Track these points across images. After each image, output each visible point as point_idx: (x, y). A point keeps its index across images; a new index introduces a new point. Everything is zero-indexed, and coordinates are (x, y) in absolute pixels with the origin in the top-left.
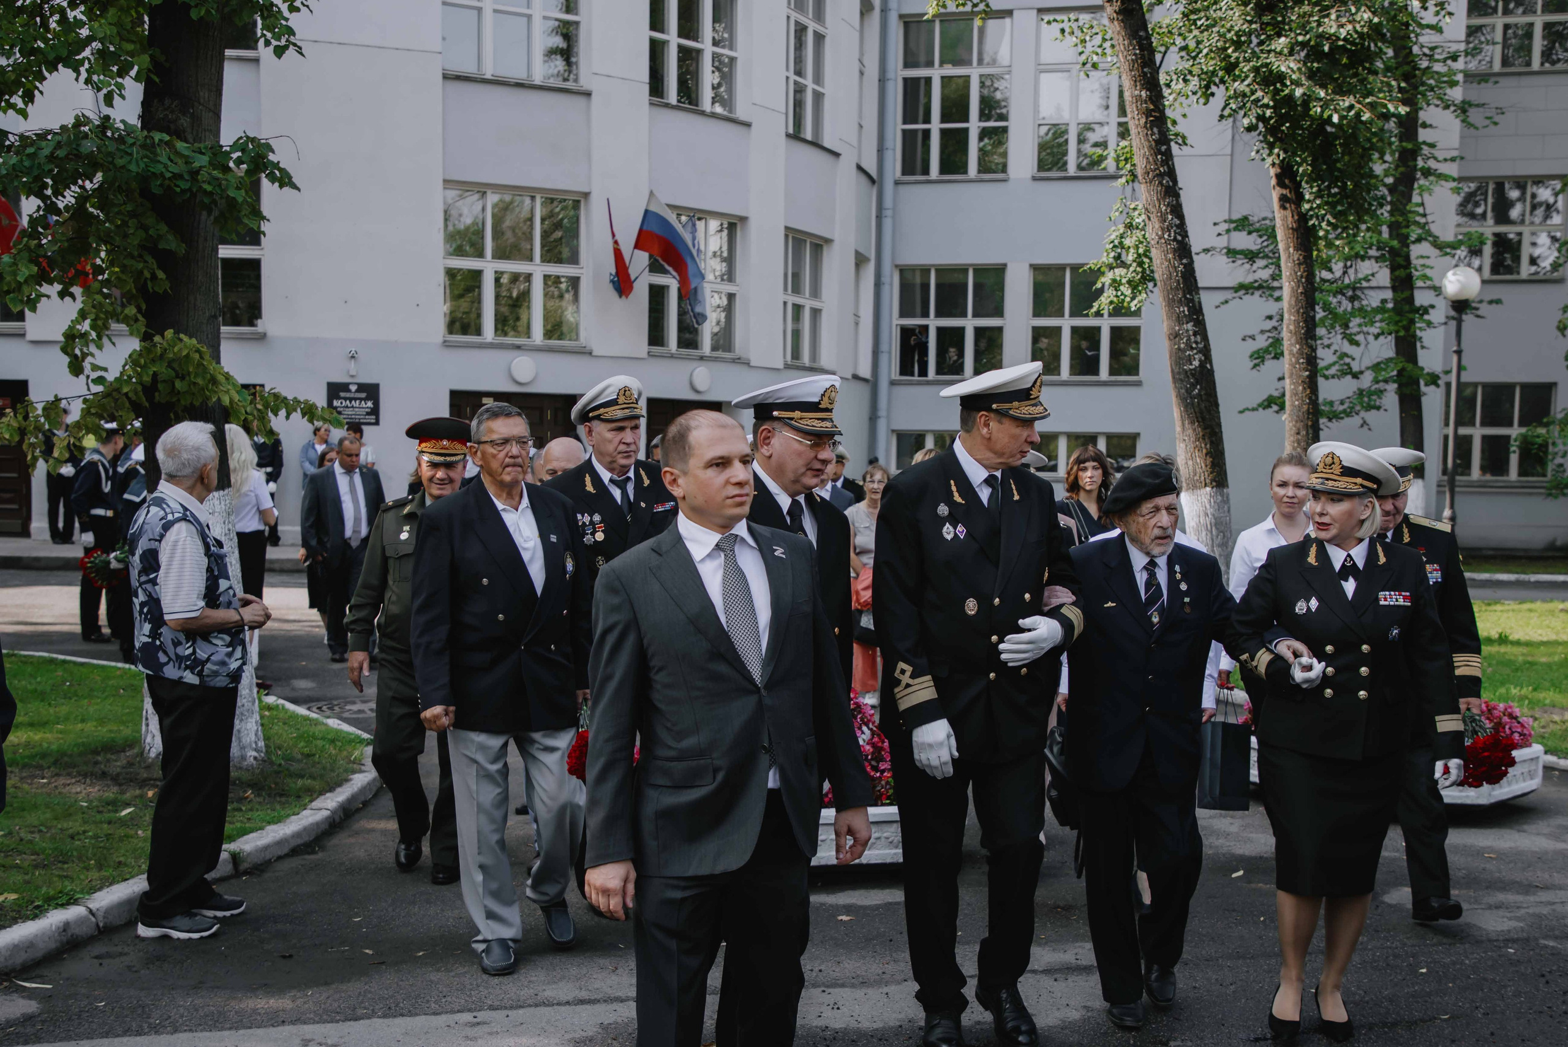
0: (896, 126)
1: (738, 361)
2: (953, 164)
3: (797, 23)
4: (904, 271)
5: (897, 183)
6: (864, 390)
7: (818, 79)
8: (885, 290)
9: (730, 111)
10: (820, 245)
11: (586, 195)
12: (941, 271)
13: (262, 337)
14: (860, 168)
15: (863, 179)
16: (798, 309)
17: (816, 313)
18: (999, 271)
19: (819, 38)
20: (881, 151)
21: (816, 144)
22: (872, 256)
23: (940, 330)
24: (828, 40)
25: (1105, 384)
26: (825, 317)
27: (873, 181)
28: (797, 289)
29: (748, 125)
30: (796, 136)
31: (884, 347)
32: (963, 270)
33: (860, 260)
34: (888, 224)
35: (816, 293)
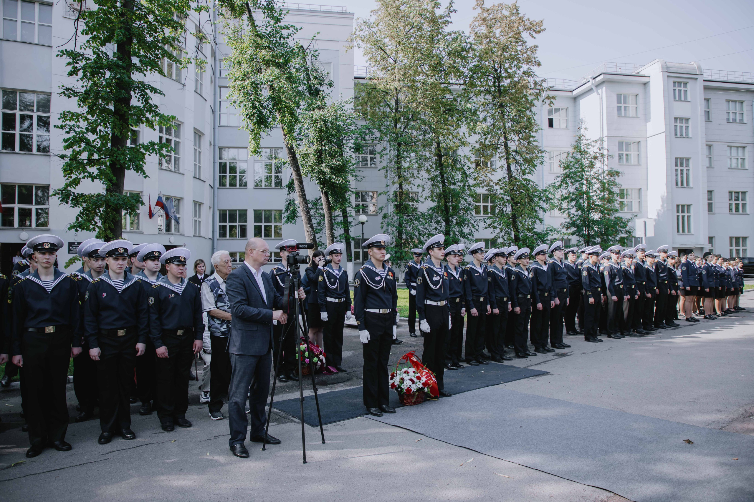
0: (217, 174)
1: (181, 235)
2: (233, 184)
3: (195, 149)
4: (220, 211)
5: (218, 188)
6: (210, 241)
7: (199, 163)
8: (215, 216)
9: (178, 170)
10: (200, 204)
11: (142, 192)
12: (230, 211)
13: (49, 230)
14: (210, 185)
15: (210, 188)
16: (196, 221)
17: (200, 222)
18: (246, 211)
19: (200, 152)
20: (214, 180)
21: (199, 179)
22: (212, 207)
23: (230, 226)
24: (202, 153)
25: (273, 239)
26: (202, 223)
27: (212, 188)
28: (195, 216)
29: (183, 174)
30: (194, 177)
31: (215, 230)
32: (236, 211)
33: (210, 208)
34: (216, 199)
35: (199, 217)
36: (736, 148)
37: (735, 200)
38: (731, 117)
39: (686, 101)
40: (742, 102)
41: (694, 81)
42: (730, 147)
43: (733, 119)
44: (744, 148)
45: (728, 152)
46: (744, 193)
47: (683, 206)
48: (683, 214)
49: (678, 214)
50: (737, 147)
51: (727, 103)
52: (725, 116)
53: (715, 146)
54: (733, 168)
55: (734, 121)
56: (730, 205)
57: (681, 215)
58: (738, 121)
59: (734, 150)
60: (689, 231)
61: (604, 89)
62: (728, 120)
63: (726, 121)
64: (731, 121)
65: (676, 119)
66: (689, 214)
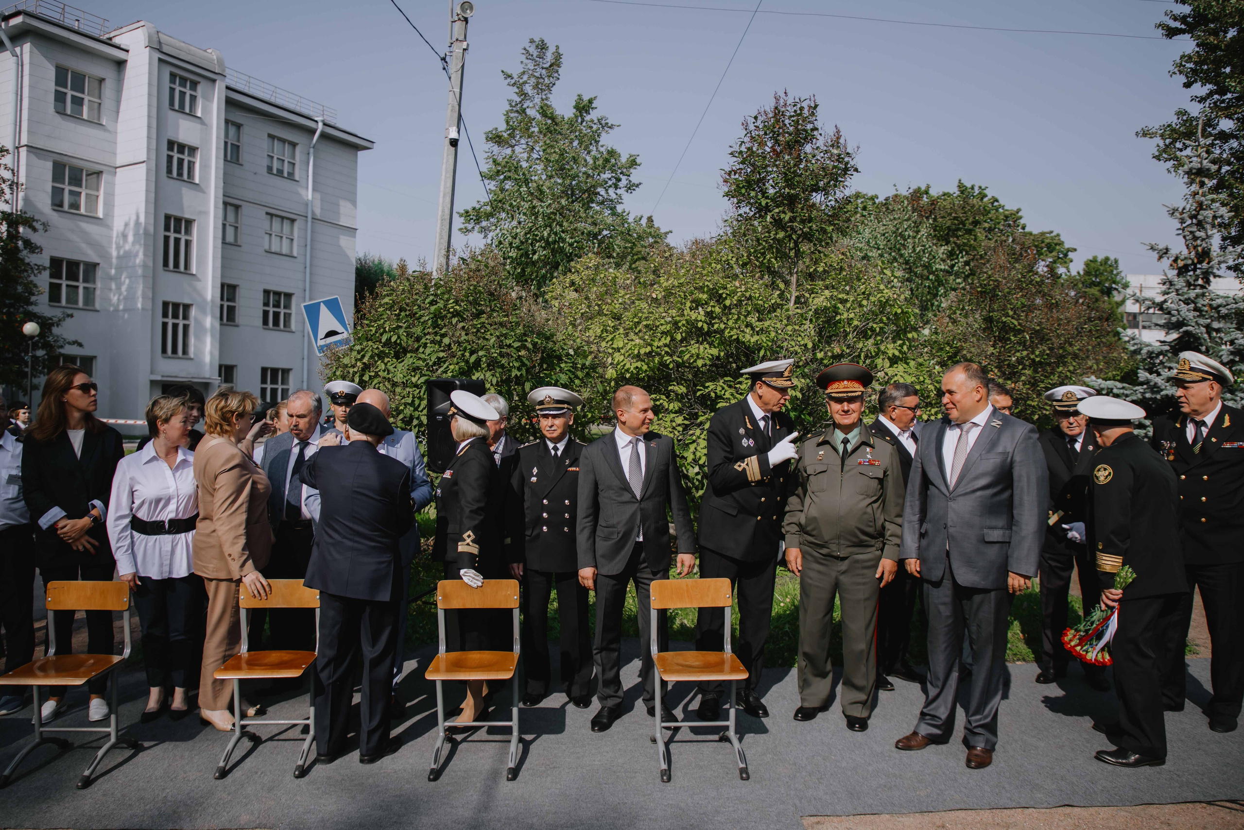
36: (279, 219)
37: (274, 306)
38: (276, 165)
39: (192, 115)
40: (294, 145)
41: (209, 84)
42: (271, 215)
43: (278, 170)
44: (293, 221)
45: (268, 223)
46: (288, 296)
47: (176, 306)
48: (176, 321)
49: (166, 320)
50: (283, 218)
51: (270, 140)
52: (265, 162)
53: (246, 209)
54: (273, 250)
55: (280, 173)
56: (266, 314)
57: (170, 321)
58: (286, 175)
59: (276, 223)
60: (185, 352)
61: (27, 47)
62: (270, 169)
63: (265, 170)
64: (275, 172)
65: (171, 144)
66: (186, 322)
